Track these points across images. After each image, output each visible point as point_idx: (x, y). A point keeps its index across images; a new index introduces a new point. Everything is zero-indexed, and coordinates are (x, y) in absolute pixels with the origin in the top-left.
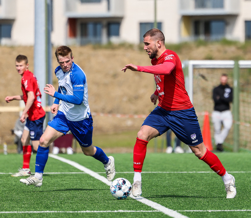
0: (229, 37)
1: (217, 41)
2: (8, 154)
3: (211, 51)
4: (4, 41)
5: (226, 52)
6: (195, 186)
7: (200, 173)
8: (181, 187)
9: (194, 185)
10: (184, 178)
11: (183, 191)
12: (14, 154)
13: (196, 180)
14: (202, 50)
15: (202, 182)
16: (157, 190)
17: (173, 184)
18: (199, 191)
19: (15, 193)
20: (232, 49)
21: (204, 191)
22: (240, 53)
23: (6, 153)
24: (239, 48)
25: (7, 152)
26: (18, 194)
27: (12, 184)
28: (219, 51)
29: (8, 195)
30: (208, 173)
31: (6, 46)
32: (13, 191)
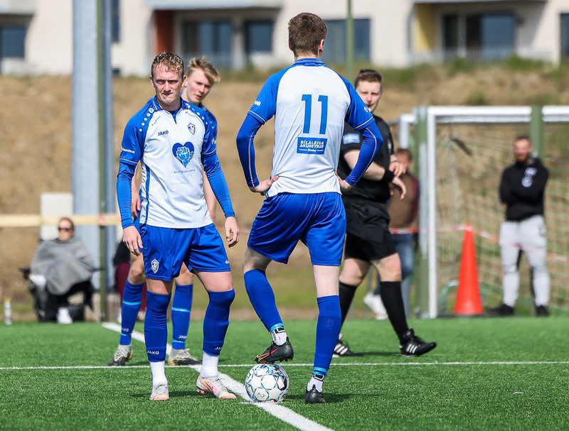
0: (523, 52)
1: (496, 61)
2: (14, 323)
3: (481, 83)
4: (10, 65)
5: (515, 85)
6: (437, 396)
7: (450, 366)
8: (402, 397)
9: (435, 393)
10: (412, 377)
11: (406, 406)
12: (29, 323)
13: (440, 381)
14: (462, 83)
15: (453, 386)
16: (347, 406)
17: (385, 391)
18: (444, 406)
19: (21, 414)
20: (530, 80)
21: (456, 407)
22: (550, 88)
23: (8, 322)
24: (546, 77)
25: (11, 319)
26: (29, 416)
27: (16, 392)
28: (501, 84)
29: (6, 418)
30: (468, 366)
31: (12, 76)
32: (17, 408)
